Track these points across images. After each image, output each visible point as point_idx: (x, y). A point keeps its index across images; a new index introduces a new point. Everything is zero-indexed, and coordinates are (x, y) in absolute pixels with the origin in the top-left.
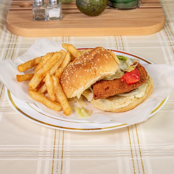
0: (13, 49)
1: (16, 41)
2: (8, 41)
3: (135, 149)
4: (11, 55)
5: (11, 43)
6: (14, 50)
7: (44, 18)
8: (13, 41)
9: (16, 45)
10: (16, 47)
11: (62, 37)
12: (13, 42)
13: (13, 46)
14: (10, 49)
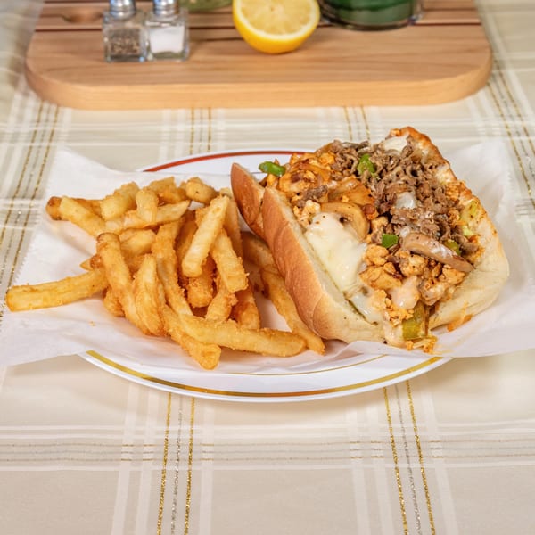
0: (45, 144)
1: (55, 122)
2: (32, 122)
3: (404, 437)
4: (40, 162)
5: (40, 128)
6: (48, 148)
7: (138, 53)
8: (47, 121)
9: (54, 134)
10: (54, 138)
11: (189, 111)
12: (46, 126)
13: (47, 137)
14: (36, 144)
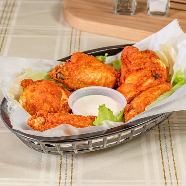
6: (4, 37)
7: (130, 11)
8: (4, 24)
9: (7, 31)
10: (7, 32)
13: (4, 32)
